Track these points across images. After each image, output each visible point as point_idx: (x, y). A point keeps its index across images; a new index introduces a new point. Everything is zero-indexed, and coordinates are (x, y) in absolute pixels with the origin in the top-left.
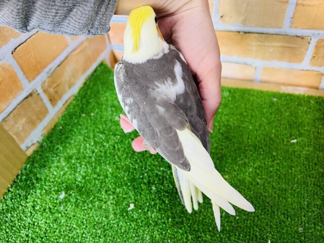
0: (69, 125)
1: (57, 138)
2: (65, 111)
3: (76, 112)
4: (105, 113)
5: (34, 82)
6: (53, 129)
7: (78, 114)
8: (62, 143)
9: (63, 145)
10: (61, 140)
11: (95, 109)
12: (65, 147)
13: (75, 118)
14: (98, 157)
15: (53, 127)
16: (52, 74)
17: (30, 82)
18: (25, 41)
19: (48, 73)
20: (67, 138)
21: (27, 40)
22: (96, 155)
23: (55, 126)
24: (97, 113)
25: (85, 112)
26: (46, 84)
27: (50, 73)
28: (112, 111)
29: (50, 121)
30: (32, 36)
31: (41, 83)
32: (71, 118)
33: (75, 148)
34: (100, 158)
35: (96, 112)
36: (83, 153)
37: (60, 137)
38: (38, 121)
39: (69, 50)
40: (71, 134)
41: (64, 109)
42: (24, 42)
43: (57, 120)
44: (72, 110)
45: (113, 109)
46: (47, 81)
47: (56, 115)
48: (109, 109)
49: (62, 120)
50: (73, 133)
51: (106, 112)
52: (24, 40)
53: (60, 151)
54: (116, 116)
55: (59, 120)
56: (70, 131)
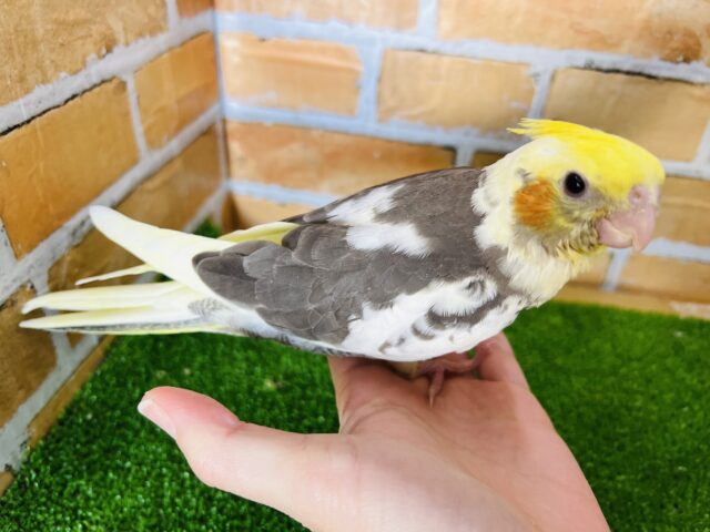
0: (113, 408)
1: (76, 452)
2: (103, 361)
3: (135, 363)
4: (227, 368)
5: (30, 259)
6: (61, 423)
7: (143, 370)
8: (91, 472)
9: (97, 477)
10: (87, 460)
11: (193, 356)
12: (101, 485)
13: (134, 384)
14: (230, 518)
15: (61, 413)
16: (85, 237)
17: (17, 256)
18: (28, 121)
19: (74, 233)
20: (108, 451)
21: (33, 118)
22: (220, 511)
23: (69, 412)
24: (202, 367)
25: (163, 364)
26: (64, 270)
27: (78, 234)
28: (247, 359)
29: (57, 392)
30: (49, 110)
31: (49, 265)
32: (122, 384)
33: (140, 489)
34: (236, 522)
35: (196, 364)
36: (173, 504)
37: (84, 450)
38: (21, 394)
39: (137, 173)
40: (124, 437)
41: (99, 353)
42: (23, 124)
43: (76, 390)
44: (123, 359)
45: (251, 354)
46: (68, 258)
47: (74, 373)
48: (239, 355)
49: (94, 390)
50: (130, 434)
51: (231, 364)
52: (26, 118)
53: (87, 499)
54: (264, 375)
55: (83, 388)
56: (119, 426)
